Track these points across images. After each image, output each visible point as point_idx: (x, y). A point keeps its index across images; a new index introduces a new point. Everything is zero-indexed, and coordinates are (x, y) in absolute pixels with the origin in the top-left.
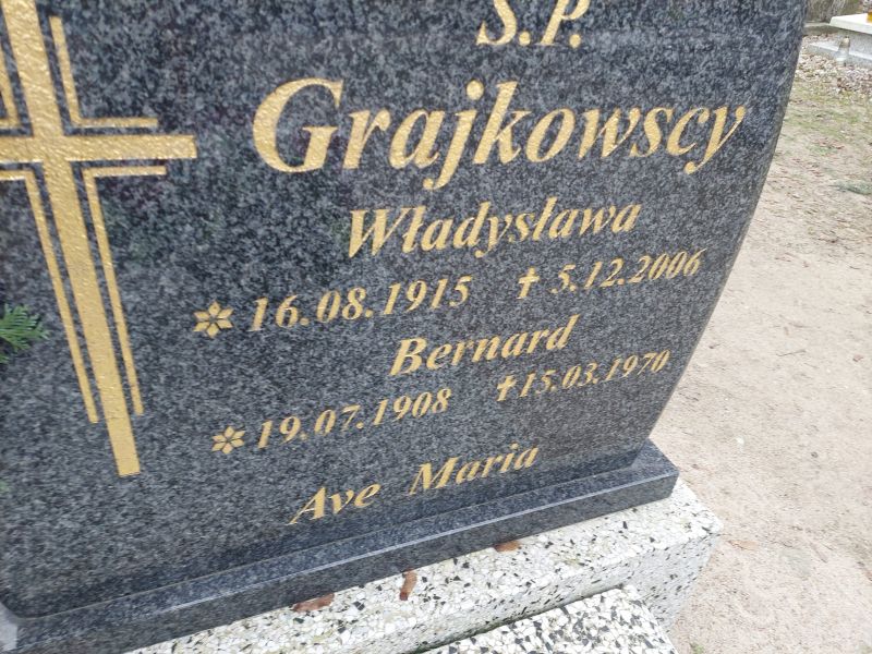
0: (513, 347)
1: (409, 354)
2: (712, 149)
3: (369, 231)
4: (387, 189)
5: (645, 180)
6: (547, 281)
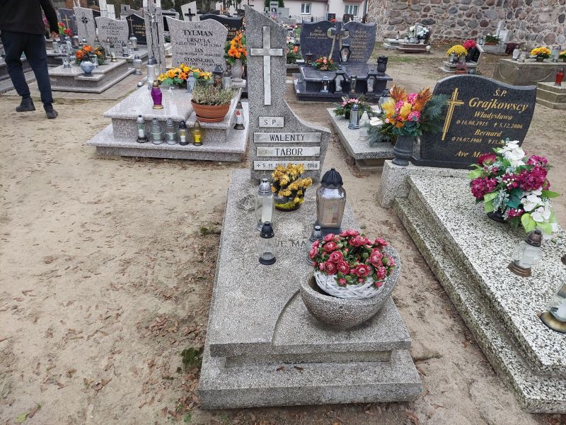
0: (492, 134)
1: (478, 132)
2: (523, 110)
3: (477, 114)
4: (480, 109)
5: (514, 113)
6: (498, 125)
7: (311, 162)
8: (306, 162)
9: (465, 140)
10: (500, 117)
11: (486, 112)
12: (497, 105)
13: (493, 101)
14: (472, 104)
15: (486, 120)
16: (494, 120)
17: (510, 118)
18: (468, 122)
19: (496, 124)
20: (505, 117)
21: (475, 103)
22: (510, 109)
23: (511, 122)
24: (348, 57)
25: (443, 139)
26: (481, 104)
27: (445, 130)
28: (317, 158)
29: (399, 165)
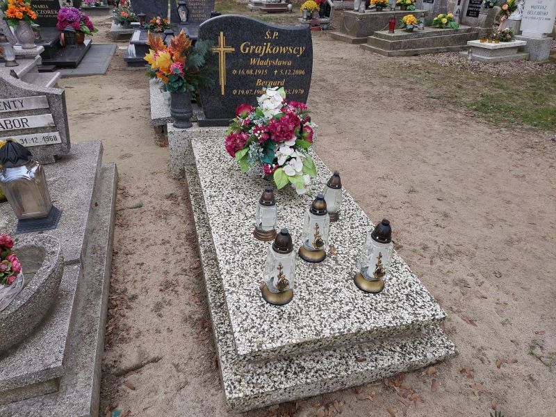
0: (275, 84)
1: (259, 82)
2: (301, 53)
3: (253, 61)
4: (255, 55)
5: (291, 57)
6: (279, 72)
7: (46, 134)
8: (40, 135)
9: (247, 92)
10: (278, 63)
11: (262, 59)
12: (272, 50)
13: (266, 46)
14: (244, 50)
15: (264, 67)
16: (273, 68)
17: (289, 64)
18: (245, 72)
19: (276, 72)
20: (284, 63)
21: (247, 49)
22: (287, 52)
23: (292, 68)
24: (187, 17)
25: (223, 94)
26: (254, 50)
27: (222, 82)
28: (53, 129)
29: (178, 128)
